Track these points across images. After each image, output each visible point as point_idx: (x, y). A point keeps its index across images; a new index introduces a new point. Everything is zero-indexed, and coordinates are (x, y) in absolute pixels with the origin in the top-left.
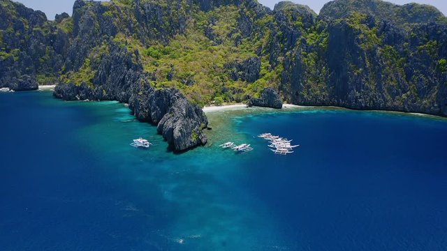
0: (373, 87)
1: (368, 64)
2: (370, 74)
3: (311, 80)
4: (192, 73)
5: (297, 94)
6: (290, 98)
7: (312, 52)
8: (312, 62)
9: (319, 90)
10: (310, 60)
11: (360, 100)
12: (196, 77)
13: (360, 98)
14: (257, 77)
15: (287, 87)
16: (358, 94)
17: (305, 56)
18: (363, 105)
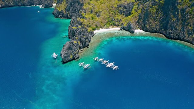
0: (180, 29)
1: (180, 16)
2: (179, 22)
3: (152, 20)
4: (101, 10)
5: (144, 26)
6: (141, 27)
7: (156, 5)
8: (155, 11)
9: (155, 25)
10: (154, 9)
11: (171, 34)
12: (102, 12)
13: (172, 33)
14: (130, 14)
15: (141, 22)
16: (171, 31)
17: (152, 7)
18: (172, 37)
